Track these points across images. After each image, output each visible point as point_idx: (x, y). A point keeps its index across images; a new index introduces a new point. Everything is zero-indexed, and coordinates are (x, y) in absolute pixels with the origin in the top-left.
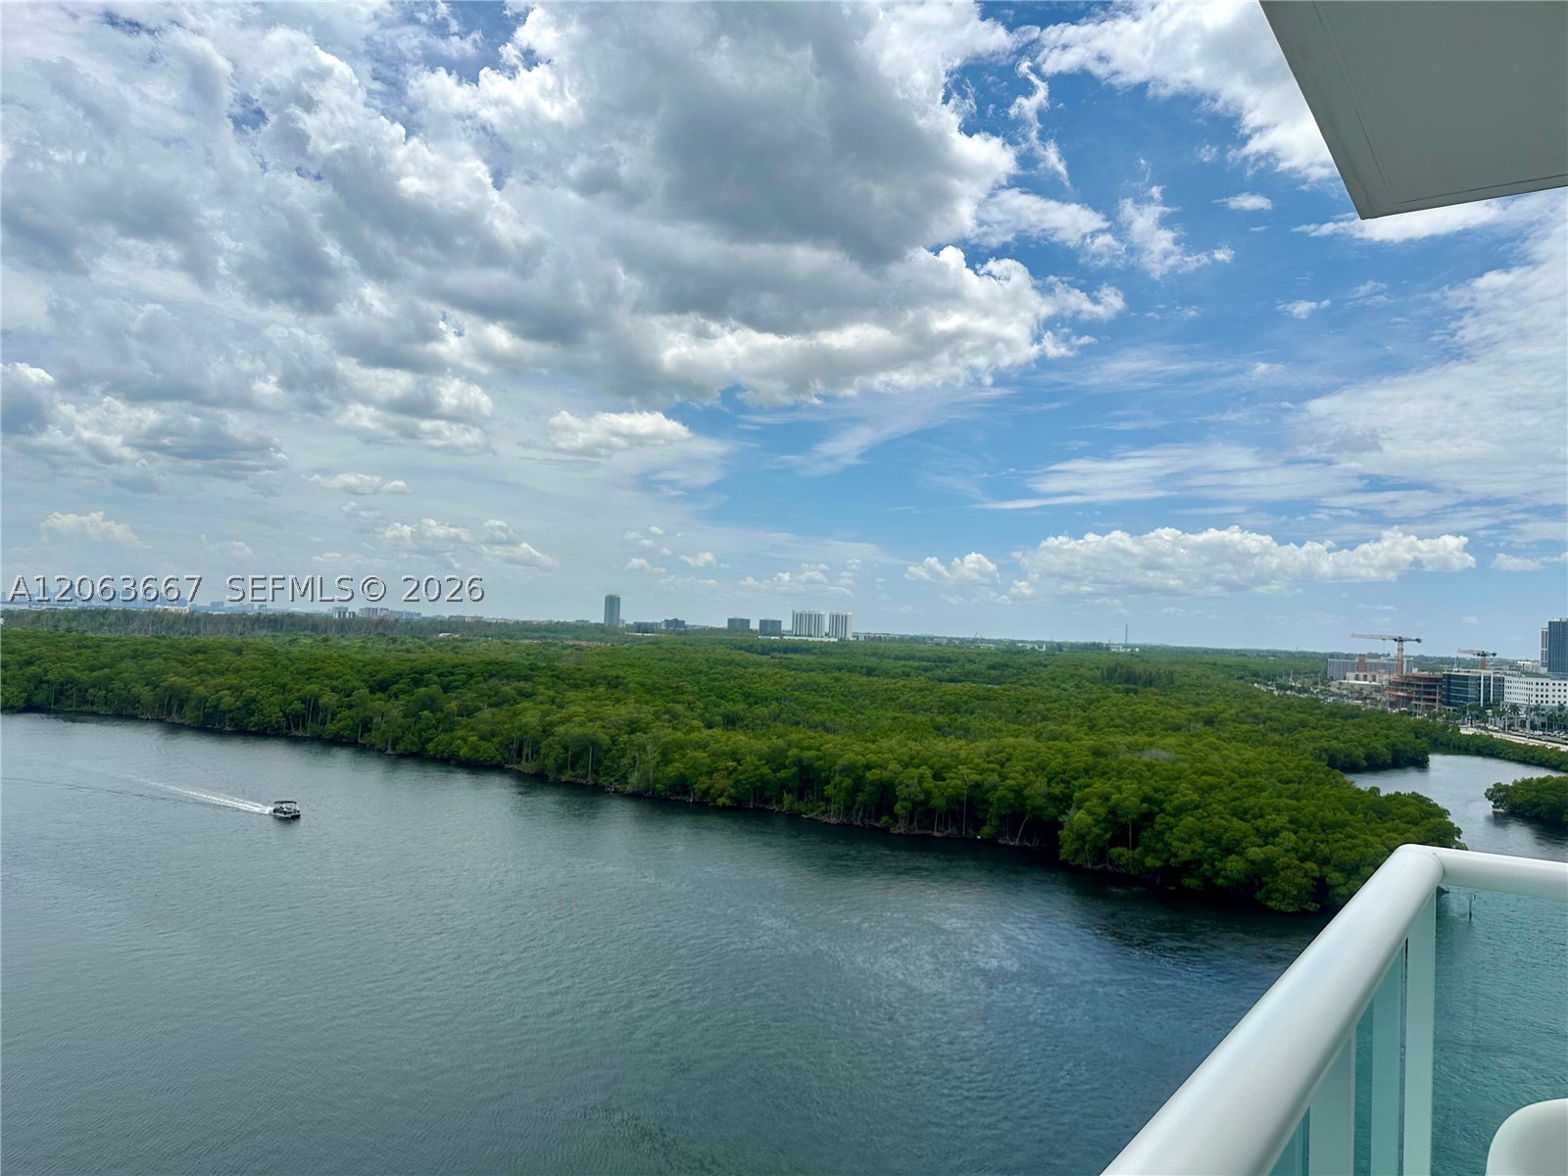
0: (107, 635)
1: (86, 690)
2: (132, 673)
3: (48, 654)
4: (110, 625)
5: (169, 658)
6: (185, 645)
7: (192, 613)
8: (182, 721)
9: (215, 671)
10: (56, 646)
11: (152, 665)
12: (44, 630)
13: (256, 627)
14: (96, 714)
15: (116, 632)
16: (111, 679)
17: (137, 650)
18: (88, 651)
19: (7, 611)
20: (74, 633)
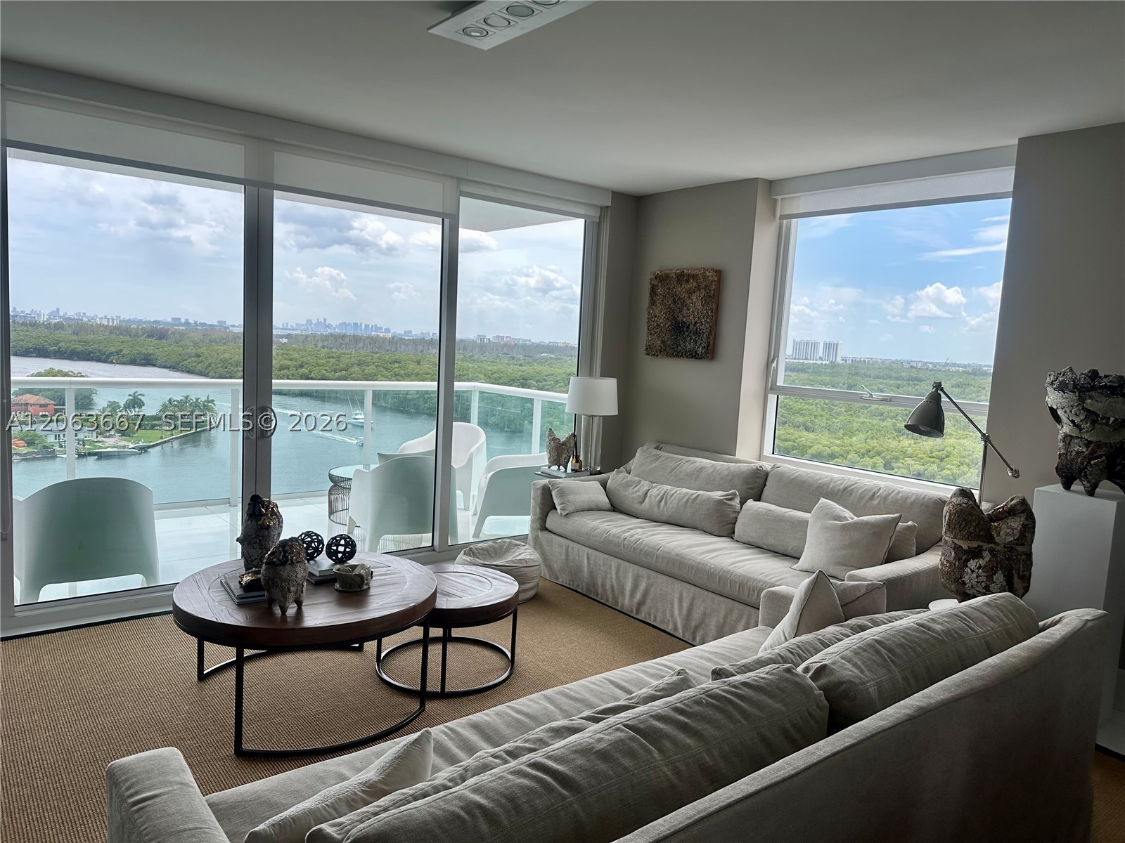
0: (344, 351)
2: (358, 375)
3: (312, 361)
4: (346, 344)
5: (379, 366)
7: (393, 338)
8: (386, 405)
9: (405, 374)
10: (316, 357)
11: (370, 370)
12: (309, 346)
13: (430, 347)
15: (350, 348)
17: (360, 360)
18: (334, 360)
19: (290, 335)
20: (326, 349)
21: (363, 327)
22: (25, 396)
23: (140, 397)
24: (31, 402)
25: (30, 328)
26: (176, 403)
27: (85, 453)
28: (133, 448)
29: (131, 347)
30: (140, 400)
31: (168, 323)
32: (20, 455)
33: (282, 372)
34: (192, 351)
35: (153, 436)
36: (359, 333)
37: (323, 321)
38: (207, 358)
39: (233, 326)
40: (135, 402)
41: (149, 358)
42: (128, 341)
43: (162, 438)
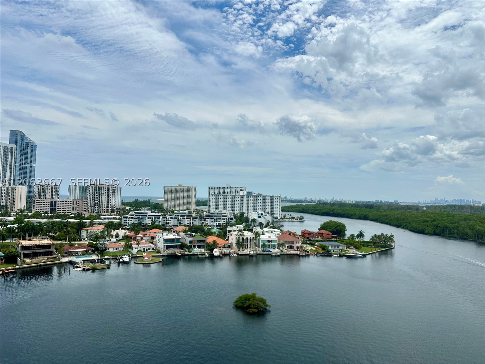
0: (456, 213)
1: (451, 230)
2: (465, 225)
3: (439, 218)
4: (457, 210)
5: (477, 221)
6: (482, 216)
8: (483, 242)
10: (441, 216)
11: (472, 223)
12: (437, 211)
14: (454, 237)
15: (459, 212)
16: (458, 227)
17: (466, 218)
18: (451, 218)
19: (427, 206)
20: (446, 212)
21: (465, 201)
22: (322, 230)
23: (363, 233)
24: (324, 233)
25: (325, 205)
26: (377, 236)
27: (342, 255)
28: (360, 255)
29: (360, 212)
30: (363, 234)
31: (373, 202)
32: (320, 253)
33: (424, 223)
34: (384, 213)
35: (369, 250)
36: (463, 204)
37: (443, 199)
38: (390, 217)
39: (401, 203)
40: (361, 235)
41: (366, 217)
42: (358, 210)
43: (371, 251)
